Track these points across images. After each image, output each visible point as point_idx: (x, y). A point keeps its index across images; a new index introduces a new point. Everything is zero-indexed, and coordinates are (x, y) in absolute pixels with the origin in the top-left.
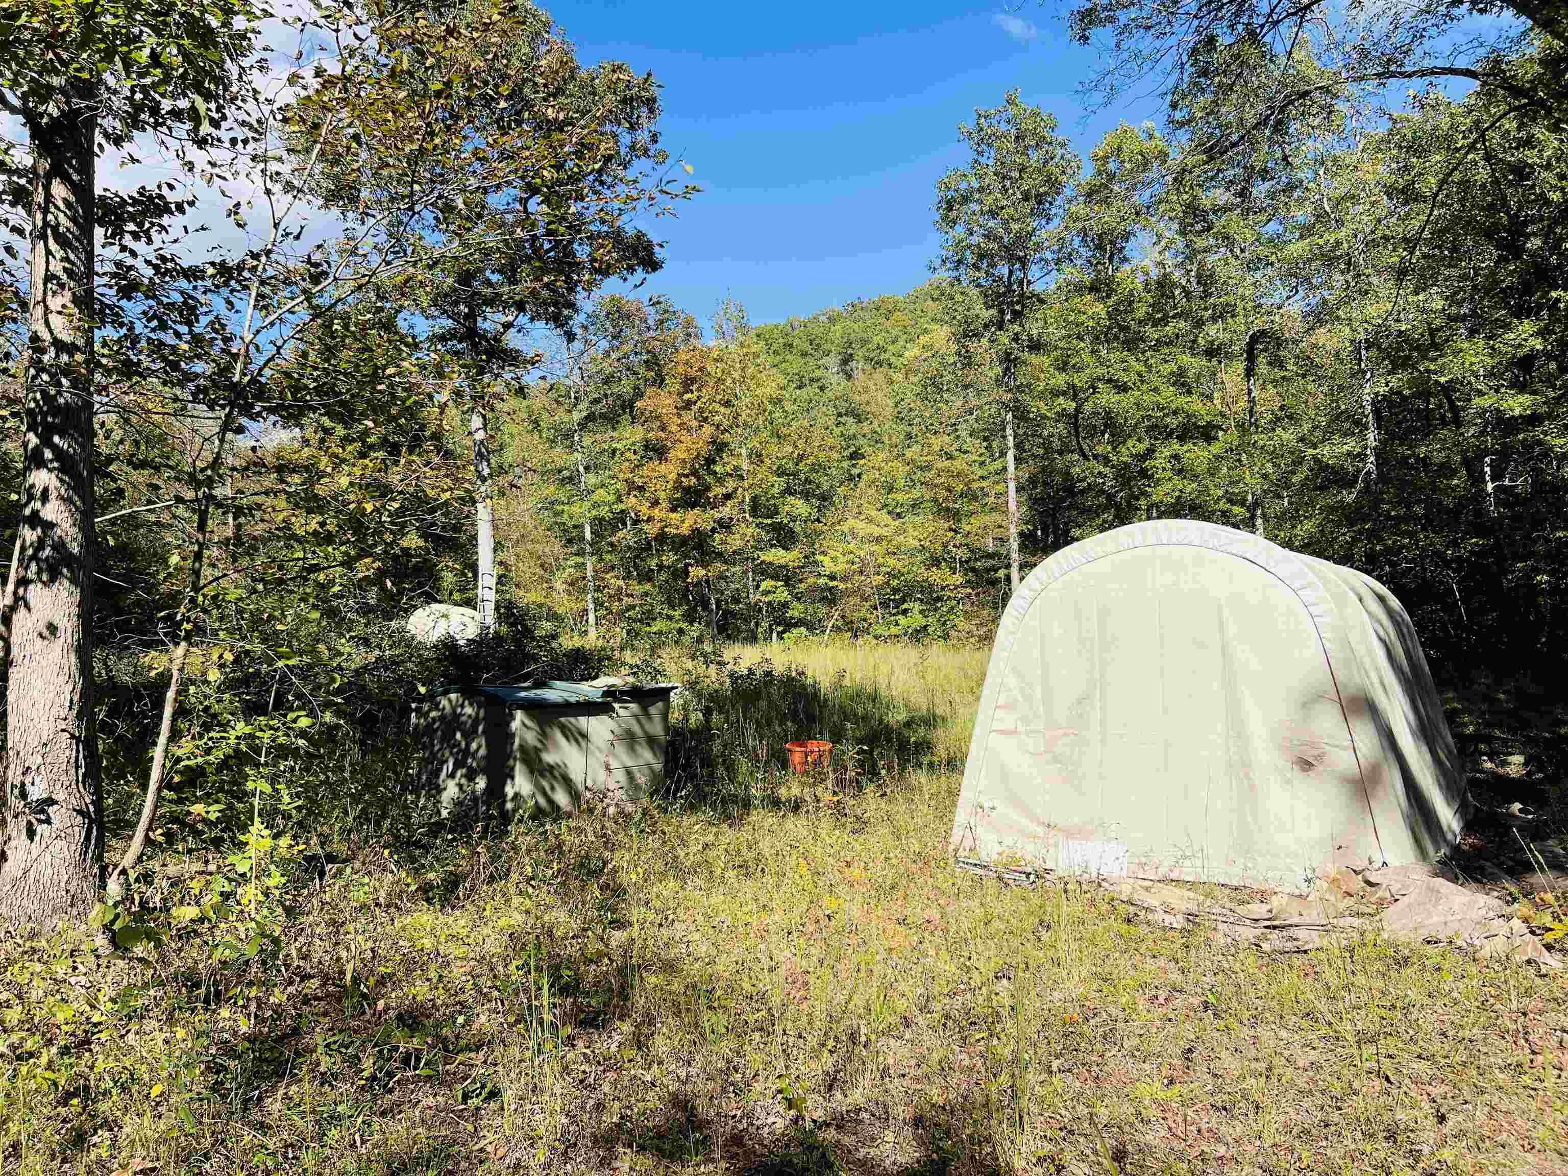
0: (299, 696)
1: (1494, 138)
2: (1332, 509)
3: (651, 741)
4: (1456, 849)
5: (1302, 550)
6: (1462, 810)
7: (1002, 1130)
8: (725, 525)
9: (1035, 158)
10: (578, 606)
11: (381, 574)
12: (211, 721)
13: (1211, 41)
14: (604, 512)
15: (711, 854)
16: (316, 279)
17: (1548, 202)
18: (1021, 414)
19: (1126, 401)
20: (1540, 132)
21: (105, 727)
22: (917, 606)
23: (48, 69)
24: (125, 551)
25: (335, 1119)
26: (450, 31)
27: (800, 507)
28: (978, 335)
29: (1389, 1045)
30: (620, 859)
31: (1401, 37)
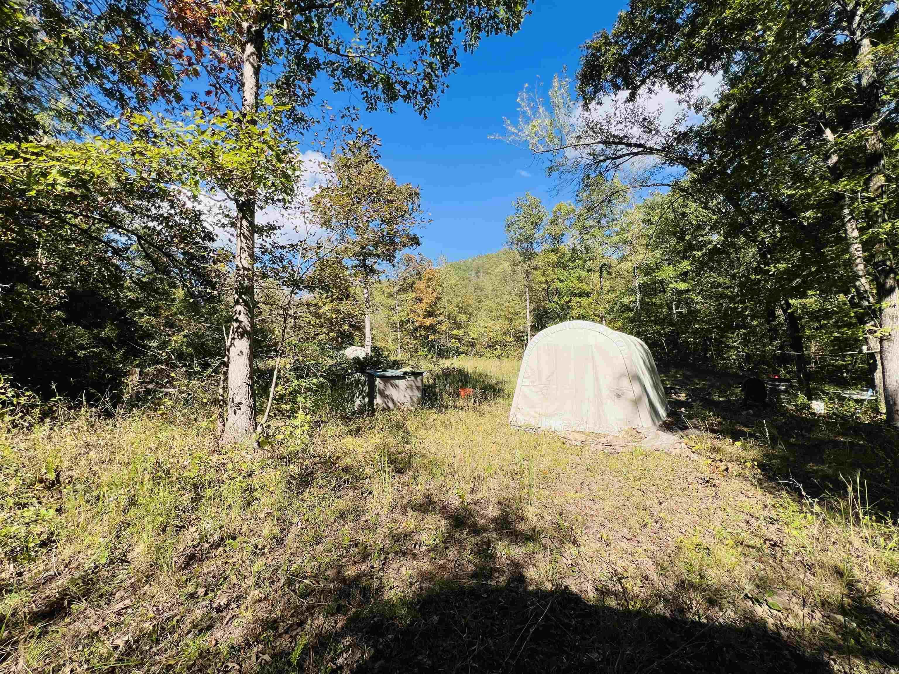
0: (313, 373)
1: (675, 205)
2: (625, 318)
3: (418, 388)
4: (664, 422)
5: (618, 330)
6: (667, 409)
7: (524, 505)
8: (440, 323)
9: (535, 212)
10: (395, 347)
11: (338, 337)
12: (287, 380)
13: (588, 176)
14: (403, 319)
15: (436, 422)
16: (319, 248)
17: (692, 225)
18: (531, 289)
19: (563, 285)
20: (690, 203)
21: (257, 382)
22: (499, 348)
23: (241, 187)
24: (262, 330)
25: (324, 498)
26: (359, 174)
27: (463, 317)
28: (517, 265)
29: (643, 481)
30: (407, 424)
31: (647, 175)
